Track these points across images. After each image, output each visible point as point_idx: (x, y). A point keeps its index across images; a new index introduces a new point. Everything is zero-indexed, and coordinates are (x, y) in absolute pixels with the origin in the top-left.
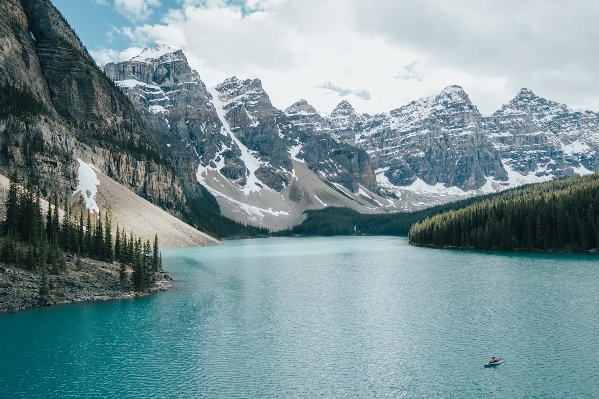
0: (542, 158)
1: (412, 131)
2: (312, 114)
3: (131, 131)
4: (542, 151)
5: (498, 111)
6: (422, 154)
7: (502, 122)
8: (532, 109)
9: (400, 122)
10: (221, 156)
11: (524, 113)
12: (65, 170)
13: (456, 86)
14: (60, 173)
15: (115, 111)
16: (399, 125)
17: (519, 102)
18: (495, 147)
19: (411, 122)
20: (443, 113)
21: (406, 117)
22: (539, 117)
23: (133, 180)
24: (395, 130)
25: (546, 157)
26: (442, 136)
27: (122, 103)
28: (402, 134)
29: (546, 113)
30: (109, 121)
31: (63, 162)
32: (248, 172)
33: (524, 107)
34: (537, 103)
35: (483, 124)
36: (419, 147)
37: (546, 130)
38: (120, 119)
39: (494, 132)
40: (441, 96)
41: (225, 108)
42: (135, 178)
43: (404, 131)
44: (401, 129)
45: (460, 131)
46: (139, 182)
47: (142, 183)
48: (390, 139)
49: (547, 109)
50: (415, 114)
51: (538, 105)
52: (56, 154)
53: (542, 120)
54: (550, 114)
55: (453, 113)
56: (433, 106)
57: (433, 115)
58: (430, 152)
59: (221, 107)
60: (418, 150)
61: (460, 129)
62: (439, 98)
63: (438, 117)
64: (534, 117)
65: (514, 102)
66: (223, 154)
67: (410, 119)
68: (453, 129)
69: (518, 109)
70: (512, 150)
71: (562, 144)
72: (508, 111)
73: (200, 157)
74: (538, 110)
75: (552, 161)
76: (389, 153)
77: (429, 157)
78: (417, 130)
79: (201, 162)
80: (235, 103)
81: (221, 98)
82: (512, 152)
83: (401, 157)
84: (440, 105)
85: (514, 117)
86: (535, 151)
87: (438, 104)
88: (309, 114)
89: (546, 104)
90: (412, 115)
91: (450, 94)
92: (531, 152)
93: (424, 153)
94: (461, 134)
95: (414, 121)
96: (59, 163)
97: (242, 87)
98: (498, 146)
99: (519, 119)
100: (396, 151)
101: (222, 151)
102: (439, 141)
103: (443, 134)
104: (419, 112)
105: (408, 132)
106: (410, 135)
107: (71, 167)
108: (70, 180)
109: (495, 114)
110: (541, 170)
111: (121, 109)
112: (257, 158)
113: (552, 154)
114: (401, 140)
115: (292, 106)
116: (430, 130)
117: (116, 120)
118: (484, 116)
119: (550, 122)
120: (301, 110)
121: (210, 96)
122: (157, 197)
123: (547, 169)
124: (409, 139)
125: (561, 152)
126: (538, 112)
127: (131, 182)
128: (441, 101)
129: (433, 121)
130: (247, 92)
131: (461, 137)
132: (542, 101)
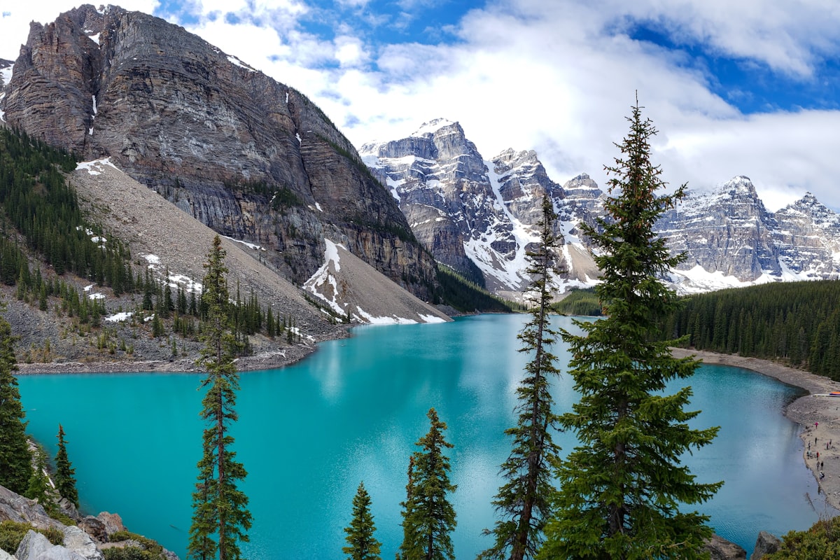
0: (814, 260)
1: (697, 217)
2: (593, 189)
3: (378, 212)
4: (815, 254)
5: (782, 209)
6: (704, 241)
7: (784, 221)
8: (813, 214)
9: (687, 206)
10: (492, 230)
11: (805, 215)
12: (313, 251)
13: (745, 178)
14: (309, 254)
15: (363, 195)
16: (685, 208)
17: (803, 205)
18: (775, 243)
19: (697, 207)
20: (729, 203)
21: (693, 202)
22: (818, 222)
23: (379, 256)
24: (680, 213)
25: (817, 260)
26: (725, 225)
27: (369, 186)
28: (688, 218)
29: (824, 220)
30: (358, 204)
31: (311, 245)
32: (519, 247)
33: (806, 210)
34: (818, 209)
35: (766, 219)
36: (701, 233)
37: (822, 236)
38: (368, 202)
39: (775, 229)
40: (730, 185)
41: (500, 181)
42: (381, 255)
43: (690, 215)
44: (687, 213)
45: (743, 223)
46: (385, 258)
47: (388, 259)
48: (675, 222)
49: (826, 216)
50: (702, 200)
51: (819, 211)
52: (305, 238)
53: (820, 226)
54: (828, 221)
55: (740, 204)
56: (720, 194)
57: (719, 203)
58: (712, 240)
59: (497, 180)
60: (700, 236)
61: (743, 221)
62: (726, 187)
63: (724, 206)
64: (814, 222)
65: (798, 203)
66: (495, 228)
67: (697, 204)
68: (736, 220)
69: (801, 211)
70: (789, 248)
71: (833, 251)
72: (791, 211)
73: (472, 231)
74: (818, 215)
75: (822, 265)
76: (672, 236)
77: (711, 245)
78: (702, 216)
79: (473, 235)
80: (511, 176)
81: (496, 171)
82: (789, 251)
83: (683, 241)
84: (727, 194)
85: (795, 217)
86: (809, 253)
87: (725, 193)
88: (591, 189)
89: (825, 212)
90: (699, 200)
91: (738, 184)
92: (806, 253)
93: (706, 240)
94: (743, 226)
95: (701, 207)
96: (308, 246)
97: (518, 159)
98: (778, 243)
99: (801, 221)
100: (680, 235)
101: (495, 225)
102: (722, 230)
103: (727, 224)
104: (707, 198)
105: (694, 217)
106: (695, 220)
107: (317, 248)
108: (317, 260)
109: (778, 212)
110: (812, 271)
111: (369, 192)
112: (528, 233)
113: (823, 259)
114: (686, 224)
115: (573, 180)
116: (715, 218)
117: (364, 202)
118: (768, 212)
119: (826, 229)
120: (582, 184)
121: (486, 169)
122: (402, 272)
123: (818, 271)
124: (695, 224)
125: (830, 258)
126: (818, 217)
127: (377, 258)
128: (729, 190)
129: (718, 209)
130: (522, 165)
131: (744, 228)
132: (822, 209)
